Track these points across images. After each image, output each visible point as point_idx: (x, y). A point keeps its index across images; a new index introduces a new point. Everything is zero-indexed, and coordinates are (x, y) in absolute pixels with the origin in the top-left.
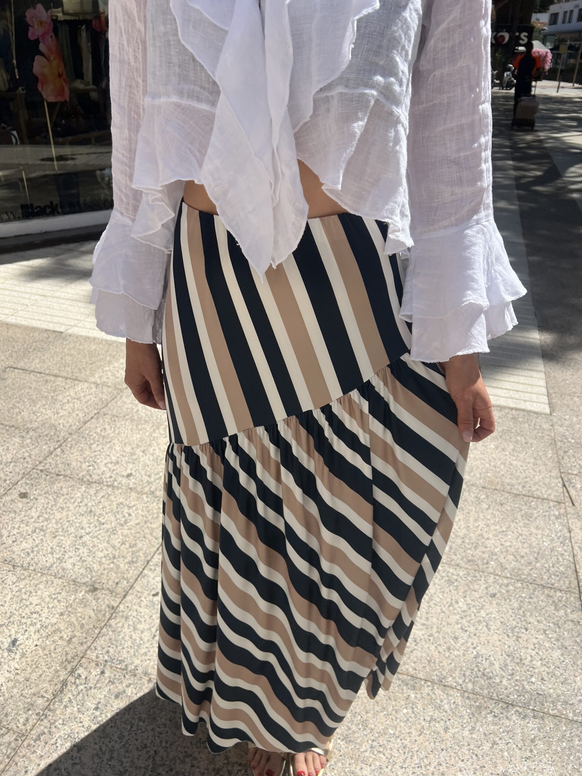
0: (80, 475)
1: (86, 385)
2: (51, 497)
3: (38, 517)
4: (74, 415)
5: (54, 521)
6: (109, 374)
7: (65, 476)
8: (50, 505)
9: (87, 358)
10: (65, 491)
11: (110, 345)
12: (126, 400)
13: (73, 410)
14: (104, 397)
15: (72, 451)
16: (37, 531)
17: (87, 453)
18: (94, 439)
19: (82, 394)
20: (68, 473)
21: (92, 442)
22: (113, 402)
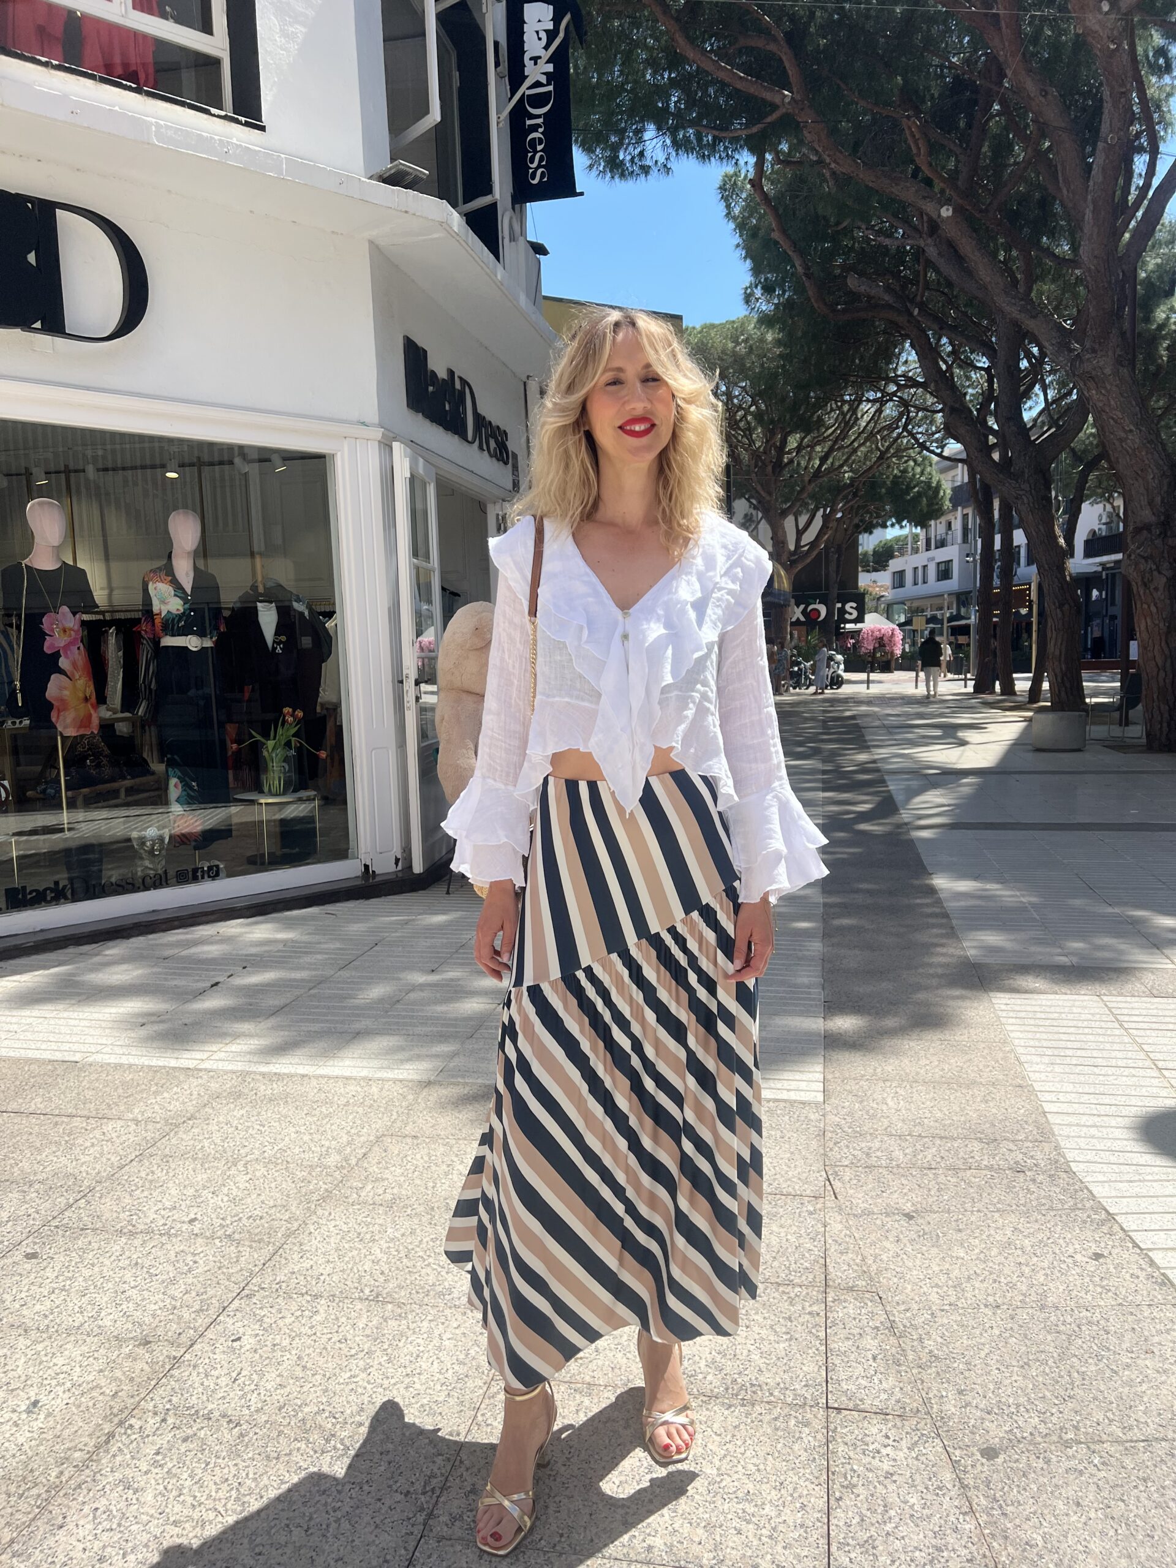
0: (118, 1227)
1: (120, 1123)
2: (74, 1254)
3: (57, 1277)
4: (104, 1160)
5: (81, 1279)
6: (157, 1107)
7: (94, 1230)
8: (73, 1263)
9: (120, 1091)
10: (95, 1246)
11: (156, 1072)
12: (184, 1136)
13: (102, 1154)
14: (149, 1135)
15: (103, 1201)
16: (57, 1291)
17: (126, 1201)
18: (135, 1185)
19: (114, 1135)
20: (99, 1225)
21: (133, 1188)
22: (163, 1140)
